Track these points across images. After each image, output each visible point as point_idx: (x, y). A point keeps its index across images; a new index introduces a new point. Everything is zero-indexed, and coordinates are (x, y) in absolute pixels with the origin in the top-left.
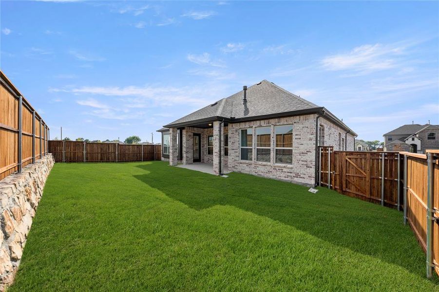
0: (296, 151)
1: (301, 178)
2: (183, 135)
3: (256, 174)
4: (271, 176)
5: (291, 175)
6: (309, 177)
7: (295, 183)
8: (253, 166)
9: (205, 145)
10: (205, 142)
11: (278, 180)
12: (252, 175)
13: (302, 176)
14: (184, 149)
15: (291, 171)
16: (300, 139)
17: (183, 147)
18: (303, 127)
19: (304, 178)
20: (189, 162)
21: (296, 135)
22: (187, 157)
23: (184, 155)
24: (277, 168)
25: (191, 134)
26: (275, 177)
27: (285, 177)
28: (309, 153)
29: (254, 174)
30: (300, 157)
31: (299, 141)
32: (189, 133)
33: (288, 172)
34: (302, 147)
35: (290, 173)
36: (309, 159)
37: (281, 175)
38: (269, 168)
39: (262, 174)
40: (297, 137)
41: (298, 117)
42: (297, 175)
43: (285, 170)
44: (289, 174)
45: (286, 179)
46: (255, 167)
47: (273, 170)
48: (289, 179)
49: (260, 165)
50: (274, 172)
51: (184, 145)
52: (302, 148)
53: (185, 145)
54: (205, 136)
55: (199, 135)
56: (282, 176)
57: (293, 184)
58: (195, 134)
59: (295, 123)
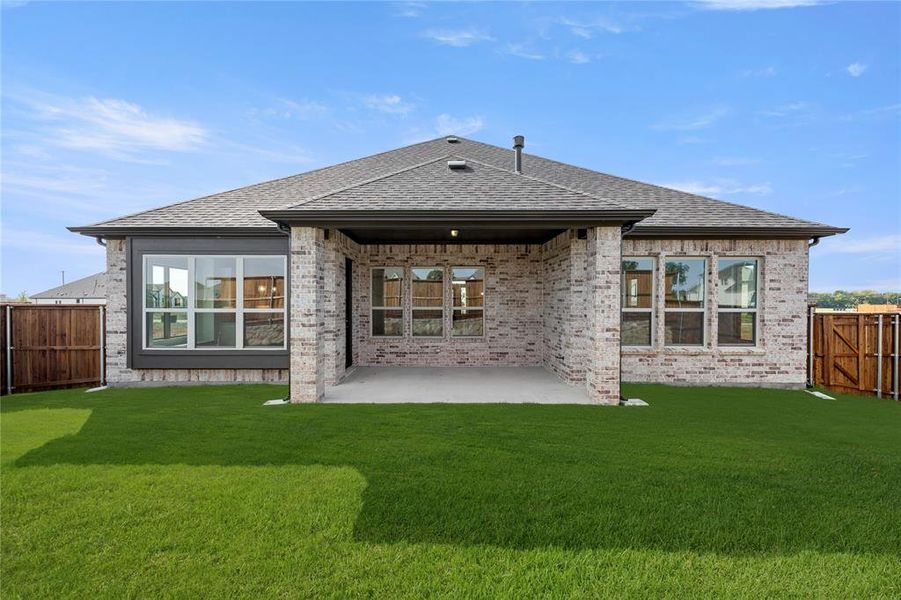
0: (771, 317)
1: (782, 373)
3: (671, 380)
4: (712, 379)
5: (761, 369)
6: (796, 368)
7: (769, 386)
8: (661, 358)
11: (730, 386)
12: (658, 385)
13: (783, 368)
15: (762, 361)
16: (779, 289)
18: (785, 265)
19: (787, 373)
21: (772, 281)
24: (728, 358)
26: (721, 380)
27: (748, 377)
28: (796, 320)
29: (663, 379)
30: (778, 328)
31: (777, 293)
33: (754, 365)
34: (782, 307)
35: (759, 365)
36: (796, 333)
37: (739, 373)
38: (706, 361)
39: (688, 377)
40: (773, 285)
41: (775, 242)
42: (774, 369)
43: (746, 360)
44: (756, 369)
45: (750, 380)
46: (668, 362)
47: (719, 365)
48: (756, 379)
49: (680, 354)
50: (721, 369)
52: (784, 310)
56: (739, 376)
57: (763, 389)
59: (768, 253)
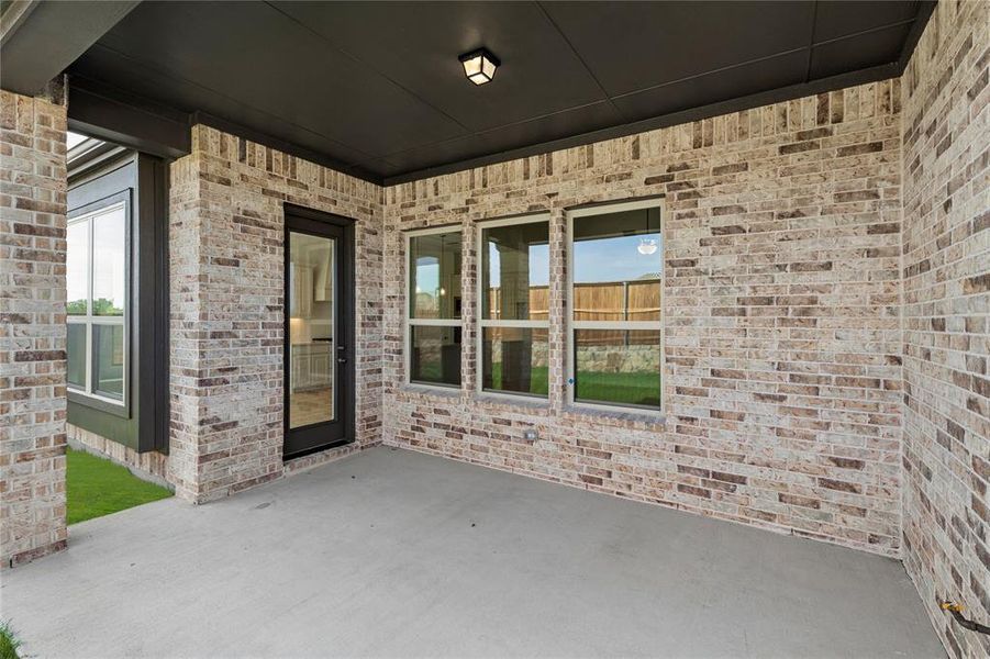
2: (177, 214)
9: (391, 315)
10: (391, 289)
14: (184, 353)
17: (176, 332)
20: (238, 469)
22: (215, 425)
23: (186, 407)
25: (259, 205)
32: (244, 199)
51: (186, 308)
53: (193, 315)
54: (388, 241)
55: (339, 229)
58: (298, 218)
